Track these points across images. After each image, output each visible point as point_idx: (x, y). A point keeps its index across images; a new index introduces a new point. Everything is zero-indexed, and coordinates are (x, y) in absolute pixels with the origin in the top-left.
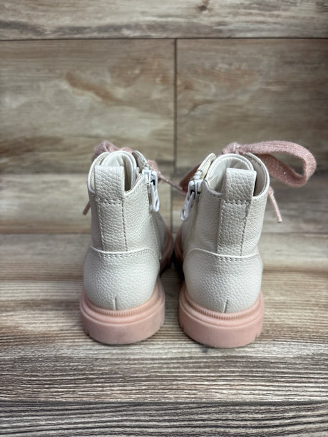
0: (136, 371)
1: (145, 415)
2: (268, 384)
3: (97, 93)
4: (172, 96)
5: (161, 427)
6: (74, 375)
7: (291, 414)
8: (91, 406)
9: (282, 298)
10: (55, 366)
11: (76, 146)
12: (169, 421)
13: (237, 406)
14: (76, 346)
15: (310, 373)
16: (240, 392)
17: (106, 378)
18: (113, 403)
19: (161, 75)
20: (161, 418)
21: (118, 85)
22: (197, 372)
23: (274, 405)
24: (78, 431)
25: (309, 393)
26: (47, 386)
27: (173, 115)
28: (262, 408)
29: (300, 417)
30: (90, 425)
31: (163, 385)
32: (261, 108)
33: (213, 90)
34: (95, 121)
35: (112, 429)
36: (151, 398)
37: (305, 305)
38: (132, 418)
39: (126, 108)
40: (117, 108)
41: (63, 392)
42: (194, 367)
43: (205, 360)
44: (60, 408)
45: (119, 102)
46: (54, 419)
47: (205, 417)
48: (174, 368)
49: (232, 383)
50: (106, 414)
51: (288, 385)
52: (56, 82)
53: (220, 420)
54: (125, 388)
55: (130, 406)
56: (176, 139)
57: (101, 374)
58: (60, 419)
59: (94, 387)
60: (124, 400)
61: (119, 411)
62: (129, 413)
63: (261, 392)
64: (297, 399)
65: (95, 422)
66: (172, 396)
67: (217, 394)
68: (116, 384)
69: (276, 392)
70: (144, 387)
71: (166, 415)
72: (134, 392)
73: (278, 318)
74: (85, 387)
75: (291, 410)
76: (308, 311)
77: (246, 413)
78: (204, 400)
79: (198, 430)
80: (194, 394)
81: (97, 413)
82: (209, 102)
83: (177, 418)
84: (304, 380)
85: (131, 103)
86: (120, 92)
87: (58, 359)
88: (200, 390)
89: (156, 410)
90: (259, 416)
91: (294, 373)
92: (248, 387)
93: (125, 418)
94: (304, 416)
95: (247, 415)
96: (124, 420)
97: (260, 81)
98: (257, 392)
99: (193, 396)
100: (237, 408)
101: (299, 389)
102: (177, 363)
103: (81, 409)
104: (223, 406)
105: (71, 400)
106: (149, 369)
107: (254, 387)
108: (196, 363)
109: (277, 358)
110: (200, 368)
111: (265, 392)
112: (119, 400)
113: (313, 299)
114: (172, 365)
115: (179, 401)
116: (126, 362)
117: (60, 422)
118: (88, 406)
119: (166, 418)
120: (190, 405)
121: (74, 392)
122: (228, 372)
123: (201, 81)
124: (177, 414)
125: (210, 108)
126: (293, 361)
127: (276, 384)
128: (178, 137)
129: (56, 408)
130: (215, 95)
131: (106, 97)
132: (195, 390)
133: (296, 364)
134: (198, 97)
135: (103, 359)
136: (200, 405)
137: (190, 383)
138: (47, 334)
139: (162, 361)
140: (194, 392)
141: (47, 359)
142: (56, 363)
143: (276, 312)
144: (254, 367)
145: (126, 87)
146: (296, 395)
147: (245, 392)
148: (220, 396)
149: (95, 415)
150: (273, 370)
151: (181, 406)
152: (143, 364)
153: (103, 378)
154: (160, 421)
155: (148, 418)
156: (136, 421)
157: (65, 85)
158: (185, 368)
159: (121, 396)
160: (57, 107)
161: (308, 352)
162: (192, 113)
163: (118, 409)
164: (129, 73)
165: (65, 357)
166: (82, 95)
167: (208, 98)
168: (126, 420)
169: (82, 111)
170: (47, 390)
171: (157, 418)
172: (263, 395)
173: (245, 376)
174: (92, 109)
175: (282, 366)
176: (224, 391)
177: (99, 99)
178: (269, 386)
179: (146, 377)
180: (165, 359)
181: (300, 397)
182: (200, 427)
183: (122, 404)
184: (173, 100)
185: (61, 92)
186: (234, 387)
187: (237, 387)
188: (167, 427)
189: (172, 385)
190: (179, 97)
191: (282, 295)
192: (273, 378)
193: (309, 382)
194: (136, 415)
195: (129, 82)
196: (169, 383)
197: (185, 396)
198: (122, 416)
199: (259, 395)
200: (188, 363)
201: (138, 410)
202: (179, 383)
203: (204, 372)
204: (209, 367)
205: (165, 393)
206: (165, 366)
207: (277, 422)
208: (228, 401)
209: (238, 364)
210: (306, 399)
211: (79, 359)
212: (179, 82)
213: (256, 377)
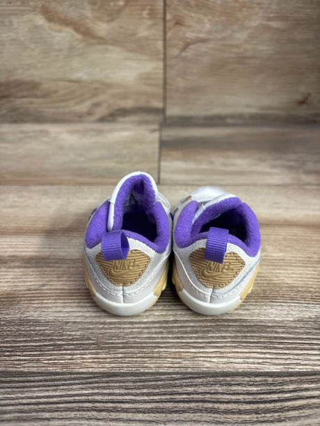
0: (111, 337)
1: (119, 387)
2: (264, 351)
3: (77, 30)
4: (162, 33)
5: (138, 402)
6: (39, 341)
7: (291, 387)
8: (58, 377)
9: (280, 254)
10: (19, 330)
11: (56, 92)
12: (148, 394)
13: (228, 376)
14: (44, 307)
15: (313, 339)
16: (232, 360)
17: (77, 344)
18: (83, 373)
19: (149, 7)
20: (138, 391)
21: (100, 19)
22: (182, 338)
23: (271, 376)
24: (41, 406)
25: (312, 362)
26: (7, 353)
27: (162, 56)
28: (257, 379)
29: (301, 390)
30: (55, 400)
31: (143, 353)
32: (261, 47)
33: (208, 26)
34: (75, 63)
35: (81, 405)
36: (128, 367)
37: (306, 263)
38: (105, 391)
39: (110, 47)
40: (100, 47)
41: (25, 360)
42: (179, 332)
43: (192, 324)
44: (21, 379)
45: (102, 41)
46: (13, 393)
47: (190, 389)
48: (156, 333)
49: (223, 350)
50: (75, 387)
51: (287, 352)
52: (31, 16)
53: (208, 393)
54: (98, 356)
55: (103, 377)
56: (165, 83)
57: (71, 340)
58: (20, 392)
59: (62, 354)
60: (96, 370)
61: (90, 383)
62: (101, 385)
63: (256, 361)
64: (298, 369)
65: (61, 396)
66: (152, 366)
67: (205, 363)
68: (88, 351)
69: (274, 361)
70: (120, 355)
71: (144, 387)
72: (108, 360)
73: (276, 277)
74: (51, 355)
75: (292, 382)
76: (311, 269)
77: (239, 385)
78: (190, 370)
79: (181, 405)
80: (179, 363)
81: (63, 385)
82: (203, 41)
83: (157, 391)
84: (306, 346)
85: (116, 42)
86: (102, 28)
87: (22, 322)
88: (185, 359)
89: (133, 382)
90: (254, 389)
91: (294, 338)
92: (242, 355)
93: (96, 391)
94: (307, 390)
95: (240, 388)
96: (95, 394)
97: (261, 15)
98: (251, 360)
99: (177, 365)
100: (228, 379)
101: (300, 357)
102: (160, 328)
103: (46, 381)
104: (212, 377)
105: (34, 370)
106: (127, 334)
107: (248, 355)
108: (181, 327)
109: (275, 322)
110: (186, 333)
111: (261, 361)
112: (91, 370)
113: (315, 256)
114: (153, 330)
115: (161, 370)
116: (101, 326)
117: (20, 395)
118: (53, 377)
119: (145, 391)
120: (173, 376)
121: (38, 360)
122: (218, 338)
123: (193, 15)
124: (158, 387)
125: (203, 48)
126: (293, 325)
127: (274, 351)
128: (168, 81)
129: (16, 379)
130: (210, 32)
131: (87, 33)
132: (180, 358)
133: (296, 328)
134: (190, 35)
135: (74, 322)
136: (185, 375)
137: (173, 350)
138: (11, 294)
139: (142, 326)
140: (178, 360)
141: (10, 323)
142: (20, 328)
143: (274, 269)
144: (248, 332)
145: (108, 21)
146: (297, 364)
147: (237, 360)
148: (207, 365)
149: (61, 387)
150: (270, 335)
151: (163, 377)
152: (120, 328)
153: (73, 345)
154: (137, 395)
155: (123, 391)
156: (110, 394)
157: (40, 20)
158: (169, 333)
159: (94, 365)
160: (33, 46)
161: (310, 315)
162: (184, 54)
163: (89, 380)
164: (112, 4)
165: (30, 321)
166: (60, 31)
167: (202, 36)
168: (98, 394)
169: (60, 50)
170: (7, 358)
171: (134, 391)
172: (258, 363)
173: (238, 343)
174: (71, 48)
175: (280, 330)
176: (213, 360)
177: (80, 37)
178: (265, 353)
179: (122, 343)
180: (146, 323)
181: (301, 367)
182: (183, 401)
183: (94, 375)
184: (162, 38)
185: (36, 27)
186: (225, 355)
187: (229, 355)
188: (145, 402)
189: (153, 352)
190: (169, 35)
191: (281, 251)
192: (270, 344)
193: (312, 349)
194: (109, 388)
195: (112, 16)
196: (150, 350)
197: (168, 365)
198: (93, 388)
199: (254, 363)
200: (173, 327)
201: (112, 382)
202: (162, 350)
203: (191, 338)
204: (197, 332)
205: (145, 362)
206: (145, 331)
207: (275, 396)
208: (218, 370)
209: (230, 329)
210: (309, 369)
211: (47, 323)
212: (168, 17)
213: (251, 342)
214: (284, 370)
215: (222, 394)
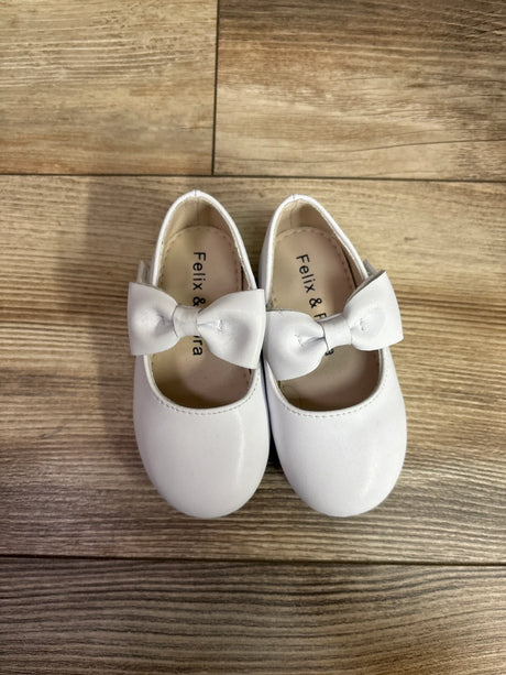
2: (321, 535)
5: (185, 591)
12: (195, 583)
20: (185, 580)
24: (90, 595)
28: (306, 568)
29: (347, 583)
30: (104, 588)
31: (188, 534)
35: (129, 593)
36: (173, 552)
47: (236, 579)
49: (275, 533)
50: (121, 574)
53: (254, 583)
54: (141, 538)
55: (148, 563)
57: (109, 516)
59: (102, 535)
60: (140, 555)
61: (136, 570)
62: (147, 572)
63: (310, 547)
65: (109, 584)
66: (199, 551)
67: (254, 550)
68: (129, 532)
69: (328, 547)
70: (164, 537)
71: (191, 576)
72: (152, 543)
74: (90, 537)
75: (340, 573)
77: (285, 575)
78: (238, 557)
79: (226, 595)
80: (226, 548)
81: (109, 572)
83: (203, 579)
88: (234, 543)
89: (179, 569)
90: (301, 579)
93: (143, 579)
94: (353, 582)
95: (286, 578)
98: (304, 546)
99: (225, 551)
100: (276, 568)
101: (357, 543)
104: (260, 565)
112: (135, 555)
115: (207, 557)
118: (97, 563)
119: (192, 579)
120: (221, 563)
122: (273, 516)
124: (204, 575)
132: (228, 542)
135: (108, 491)
136: (233, 564)
137: (222, 532)
140: (227, 545)
141: (33, 490)
146: (352, 552)
147: (289, 546)
148: (257, 551)
149: (108, 574)
151: (210, 564)
153: (112, 523)
154: (184, 584)
155: (169, 580)
156: (156, 583)
159: (137, 549)
163: (134, 567)
168: (144, 582)
171: (180, 580)
172: (311, 550)
176: (265, 545)
181: (355, 556)
182: (229, 591)
183: (139, 561)
187: (282, 539)
188: (191, 591)
189: (199, 534)
193: (374, 533)
196: (196, 531)
198: (140, 576)
199: (306, 550)
202: (210, 531)
207: (319, 588)
208: (267, 558)
209: (289, 504)
213: (308, 523)
214: (336, 558)
215: (268, 584)
